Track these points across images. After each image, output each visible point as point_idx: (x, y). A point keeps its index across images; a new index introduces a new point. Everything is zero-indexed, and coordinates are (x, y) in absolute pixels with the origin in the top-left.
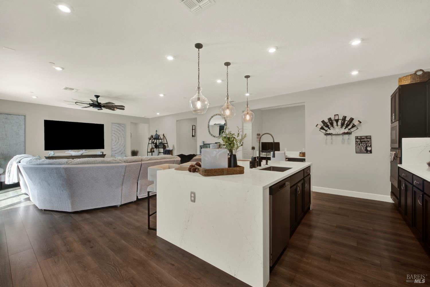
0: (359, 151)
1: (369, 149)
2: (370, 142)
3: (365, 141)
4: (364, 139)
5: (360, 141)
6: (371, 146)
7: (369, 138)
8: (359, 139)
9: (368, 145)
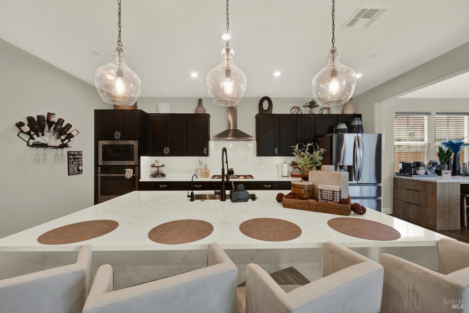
0: (72, 172)
1: (80, 168)
2: (81, 159)
3: (77, 158)
4: (76, 155)
5: (73, 158)
6: (82, 164)
7: (80, 153)
8: (73, 155)
9: (80, 163)
